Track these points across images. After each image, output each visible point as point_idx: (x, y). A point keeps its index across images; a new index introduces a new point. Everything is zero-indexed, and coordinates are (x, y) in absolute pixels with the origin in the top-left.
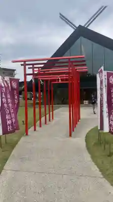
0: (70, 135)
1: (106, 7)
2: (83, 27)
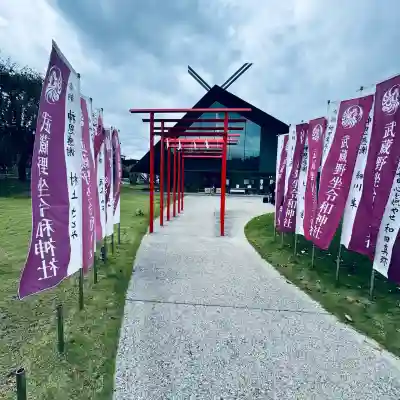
1: (251, 64)
2: (220, 88)
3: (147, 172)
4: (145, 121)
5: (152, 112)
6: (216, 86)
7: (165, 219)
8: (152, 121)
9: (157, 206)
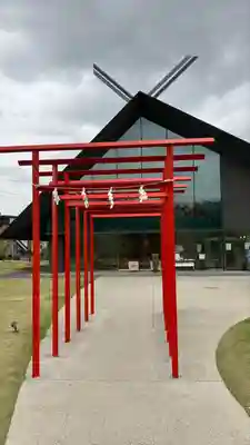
0: (175, 374)
1: (195, 58)
2: (148, 97)
3: (29, 237)
4: (22, 163)
5: (35, 150)
6: (140, 94)
7: (62, 338)
8: (35, 163)
9: (46, 303)
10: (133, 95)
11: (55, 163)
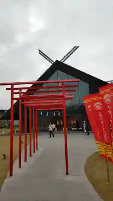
0: (67, 173)
1: (78, 47)
2: (60, 62)
4: (7, 89)
5: (12, 85)
7: (23, 160)
8: (12, 89)
10: (54, 61)
11: (20, 89)
